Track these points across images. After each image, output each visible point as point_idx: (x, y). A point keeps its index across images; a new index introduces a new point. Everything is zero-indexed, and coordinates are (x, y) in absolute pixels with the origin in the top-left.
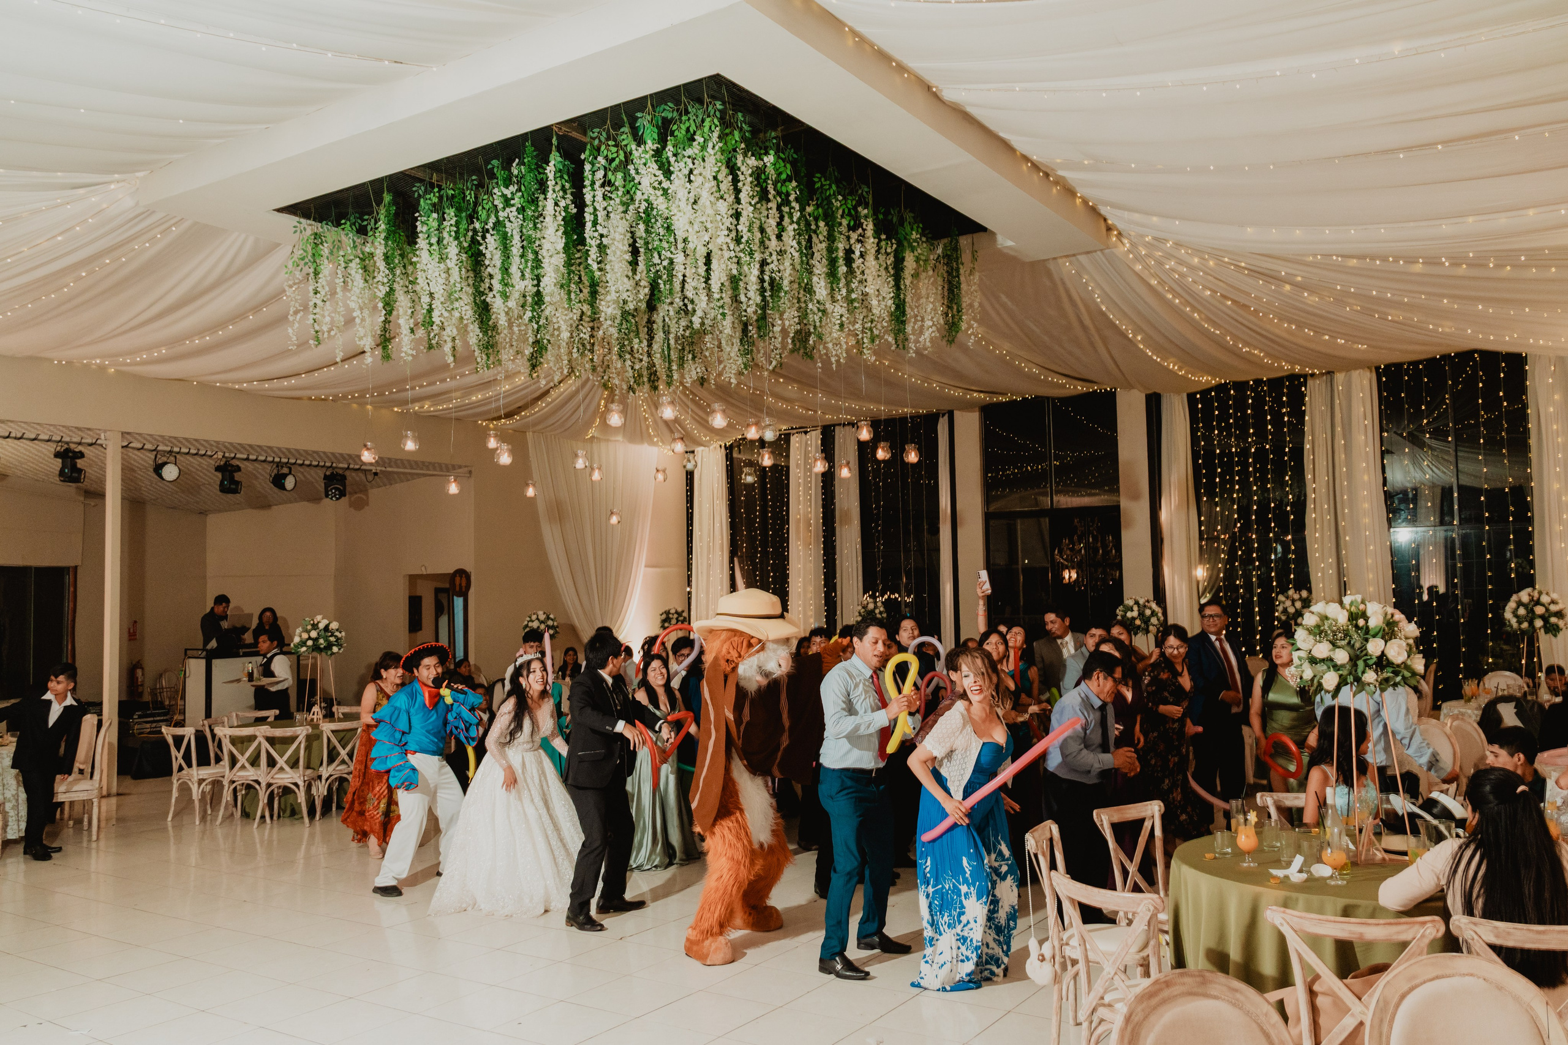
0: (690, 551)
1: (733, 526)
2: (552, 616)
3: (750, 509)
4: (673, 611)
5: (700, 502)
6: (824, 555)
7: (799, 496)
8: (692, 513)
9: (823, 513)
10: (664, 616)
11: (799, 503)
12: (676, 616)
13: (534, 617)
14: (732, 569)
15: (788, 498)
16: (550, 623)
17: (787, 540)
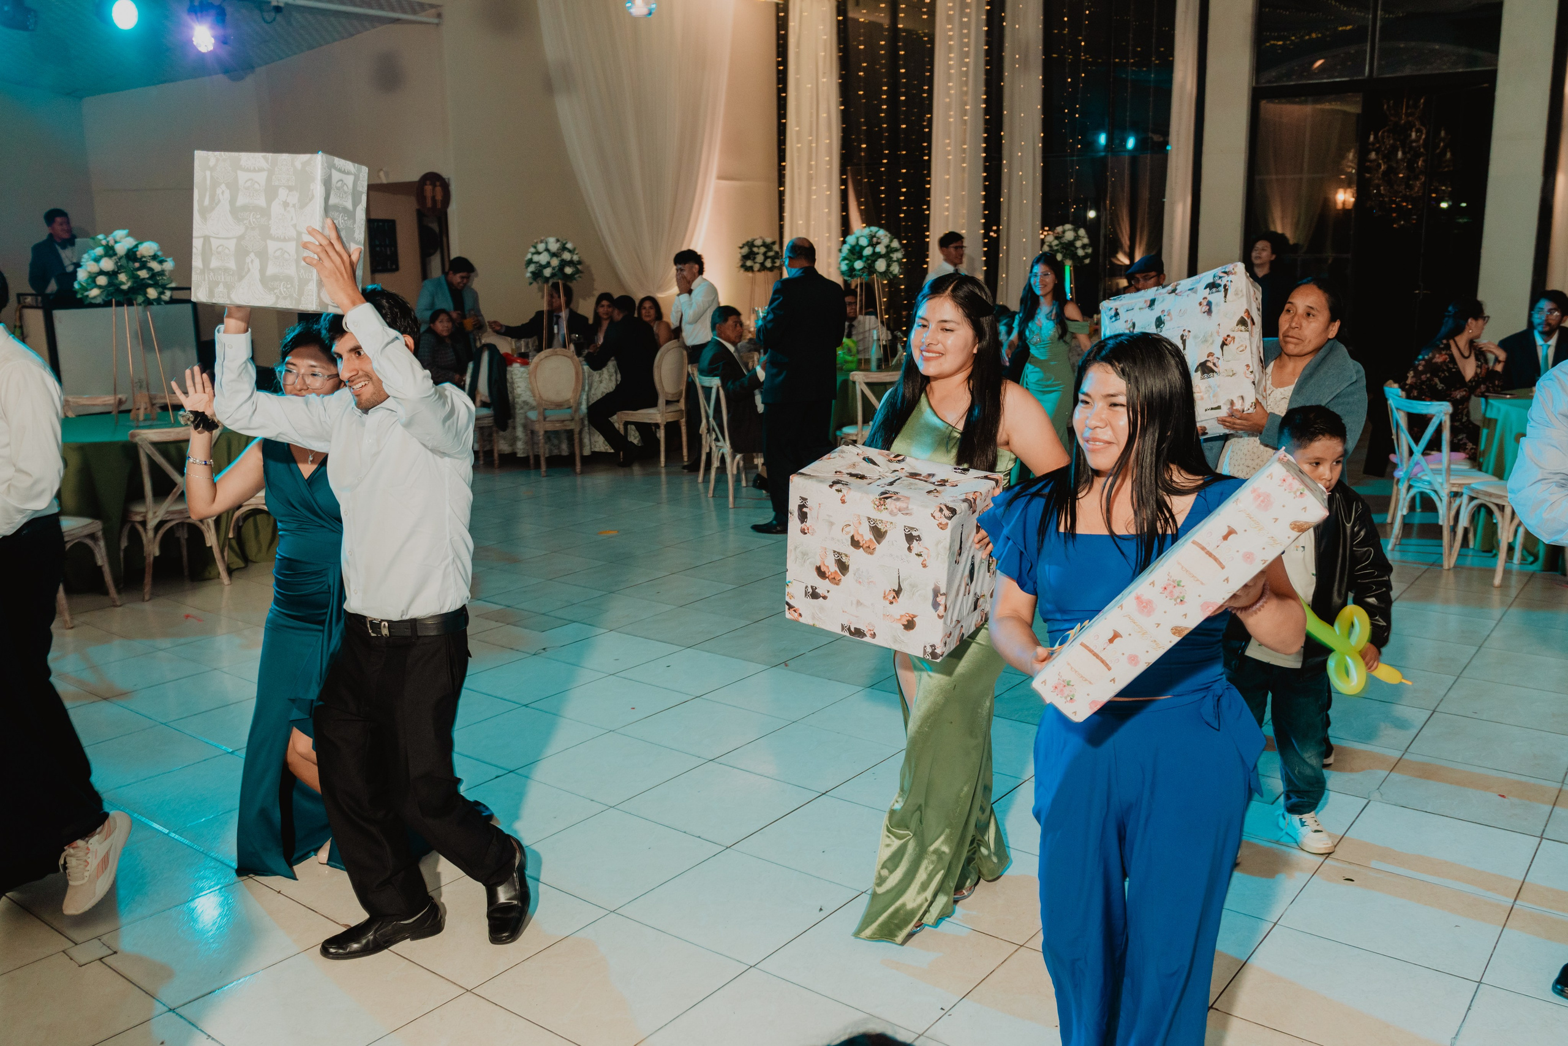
0: (782, 156)
1: (846, 117)
2: (569, 246)
3: (873, 93)
4: (758, 242)
5: (798, 81)
6: (986, 159)
7: (950, 67)
8: (785, 98)
9: (986, 93)
10: (745, 250)
11: (949, 78)
12: (763, 250)
13: (541, 247)
14: (844, 182)
15: (932, 71)
16: (567, 256)
17: (929, 137)
